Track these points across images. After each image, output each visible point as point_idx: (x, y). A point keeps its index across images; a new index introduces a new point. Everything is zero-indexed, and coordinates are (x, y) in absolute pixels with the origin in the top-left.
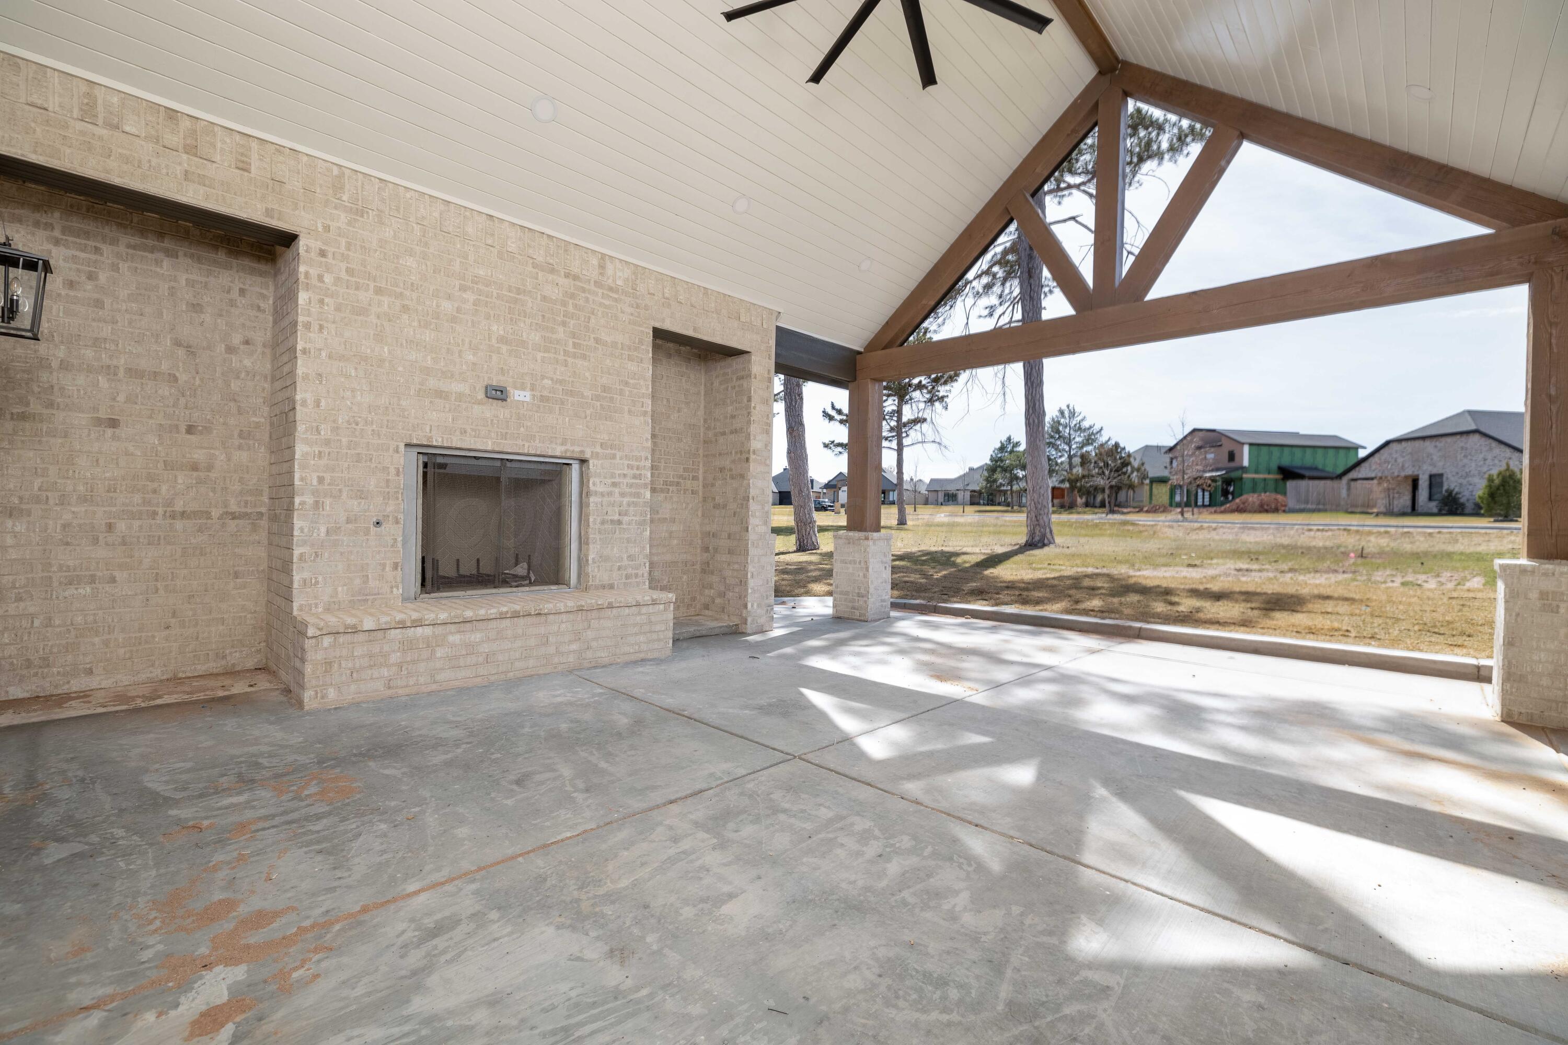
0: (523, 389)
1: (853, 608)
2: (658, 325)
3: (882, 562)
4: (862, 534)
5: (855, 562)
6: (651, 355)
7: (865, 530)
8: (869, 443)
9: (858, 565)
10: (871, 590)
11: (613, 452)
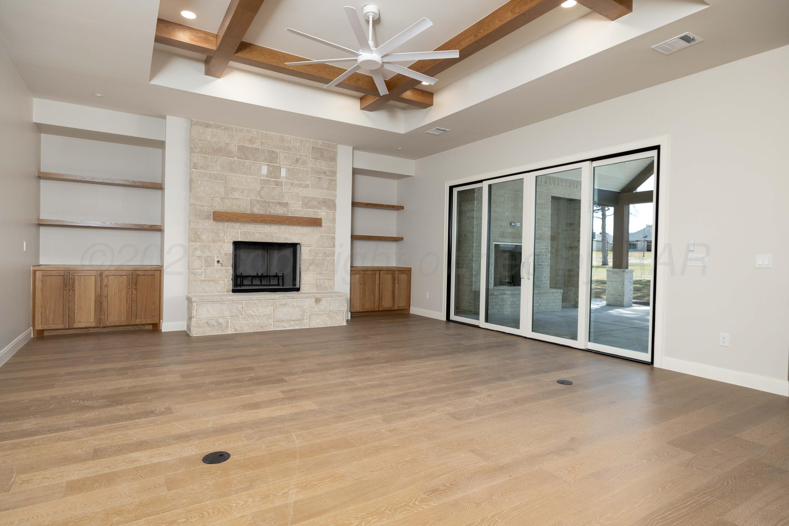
0: (518, 223)
1: (617, 301)
2: (553, 195)
3: (630, 282)
4: (621, 270)
5: (617, 282)
6: (551, 206)
7: (622, 268)
8: (624, 231)
9: (619, 283)
10: (625, 293)
11: (540, 241)
